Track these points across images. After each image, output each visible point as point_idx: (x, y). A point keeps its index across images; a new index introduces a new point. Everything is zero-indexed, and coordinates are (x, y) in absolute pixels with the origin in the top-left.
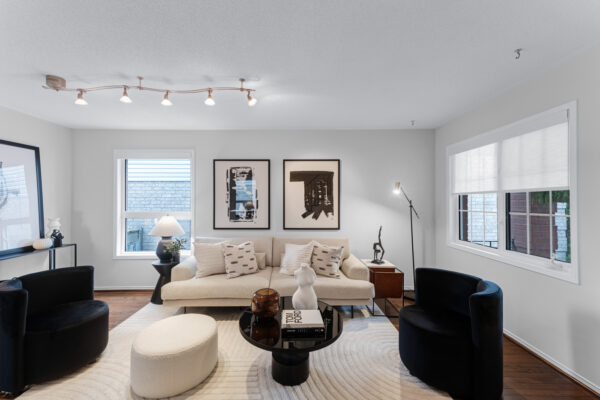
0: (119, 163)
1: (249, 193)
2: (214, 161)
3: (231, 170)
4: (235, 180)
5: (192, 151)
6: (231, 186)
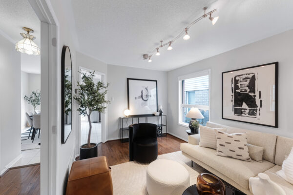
0: (180, 82)
1: (252, 94)
2: (223, 73)
3: (235, 78)
4: (239, 85)
5: (210, 70)
6: (235, 89)
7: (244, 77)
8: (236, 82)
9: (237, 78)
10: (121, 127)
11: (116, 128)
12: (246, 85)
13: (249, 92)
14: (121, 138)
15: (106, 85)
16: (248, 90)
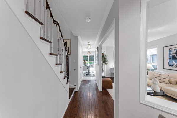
2: (163, 47)
3: (169, 49)
4: (171, 53)
5: (157, 46)
6: (169, 55)
7: (173, 49)
8: (170, 51)
9: (170, 50)
10: (112, 72)
11: (110, 72)
12: (174, 53)
13: (176, 56)
14: (112, 77)
15: (107, 55)
16: (175, 55)
